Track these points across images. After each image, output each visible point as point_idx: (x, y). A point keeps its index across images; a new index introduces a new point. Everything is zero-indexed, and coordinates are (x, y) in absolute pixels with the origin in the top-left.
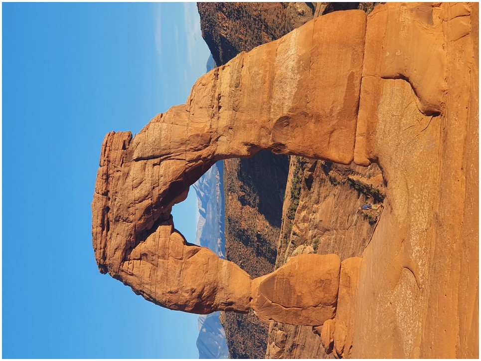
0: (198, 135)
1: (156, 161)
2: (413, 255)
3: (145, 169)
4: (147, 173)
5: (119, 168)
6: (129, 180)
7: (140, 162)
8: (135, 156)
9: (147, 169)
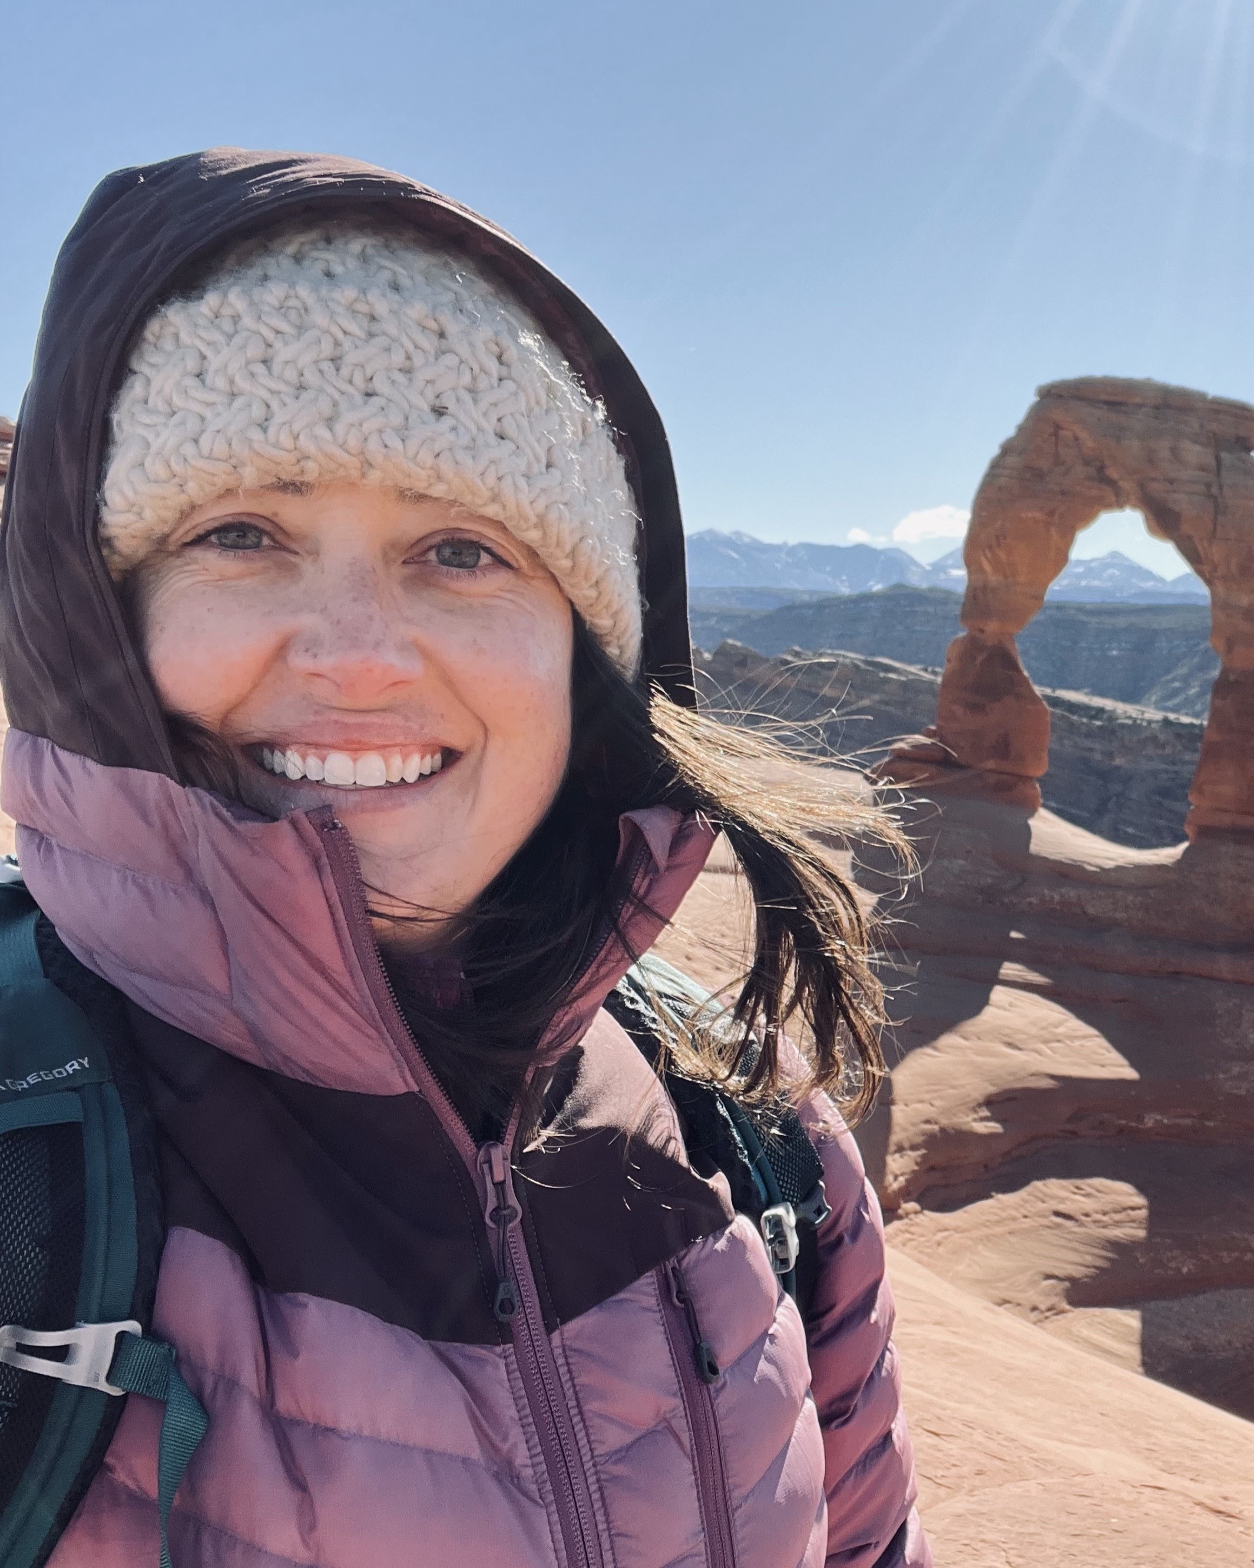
1: (1213, 491)
2: (1046, 891)
3: (1201, 469)
4: (1197, 473)
5: (1209, 428)
6: (1188, 443)
7: (1214, 463)
8: (1224, 455)
9: (1202, 473)
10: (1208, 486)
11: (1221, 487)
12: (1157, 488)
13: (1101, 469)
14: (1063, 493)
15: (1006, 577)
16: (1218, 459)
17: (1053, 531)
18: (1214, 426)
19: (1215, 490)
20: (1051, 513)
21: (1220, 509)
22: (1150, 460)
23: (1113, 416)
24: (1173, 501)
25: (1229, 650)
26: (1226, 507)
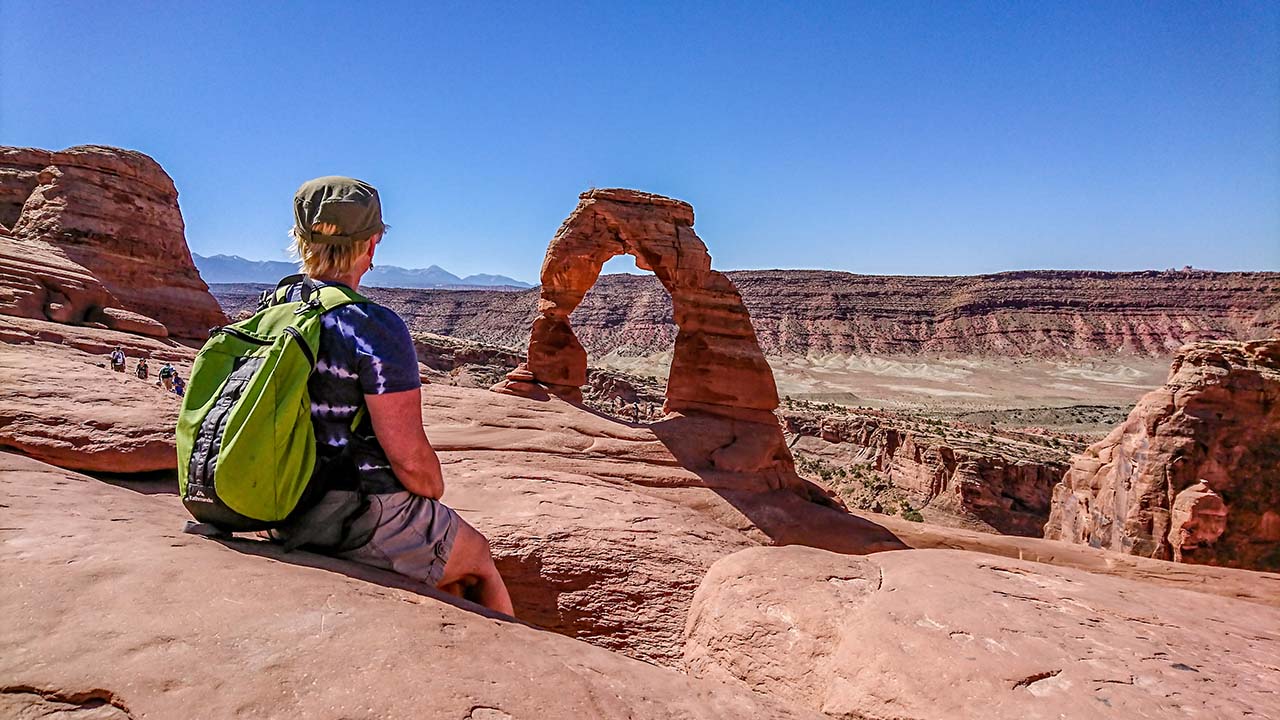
0: (696, 278)
1: (676, 245)
4: (668, 236)
5: (671, 214)
6: (663, 222)
7: (675, 232)
8: (679, 228)
9: (670, 236)
10: (674, 243)
11: (680, 244)
12: (647, 244)
13: (617, 234)
14: (599, 246)
15: (565, 287)
16: (677, 230)
17: (593, 265)
18: (674, 213)
20: (592, 256)
21: (680, 254)
22: (645, 230)
23: (624, 209)
24: (657, 250)
25: (684, 322)
26: (683, 253)
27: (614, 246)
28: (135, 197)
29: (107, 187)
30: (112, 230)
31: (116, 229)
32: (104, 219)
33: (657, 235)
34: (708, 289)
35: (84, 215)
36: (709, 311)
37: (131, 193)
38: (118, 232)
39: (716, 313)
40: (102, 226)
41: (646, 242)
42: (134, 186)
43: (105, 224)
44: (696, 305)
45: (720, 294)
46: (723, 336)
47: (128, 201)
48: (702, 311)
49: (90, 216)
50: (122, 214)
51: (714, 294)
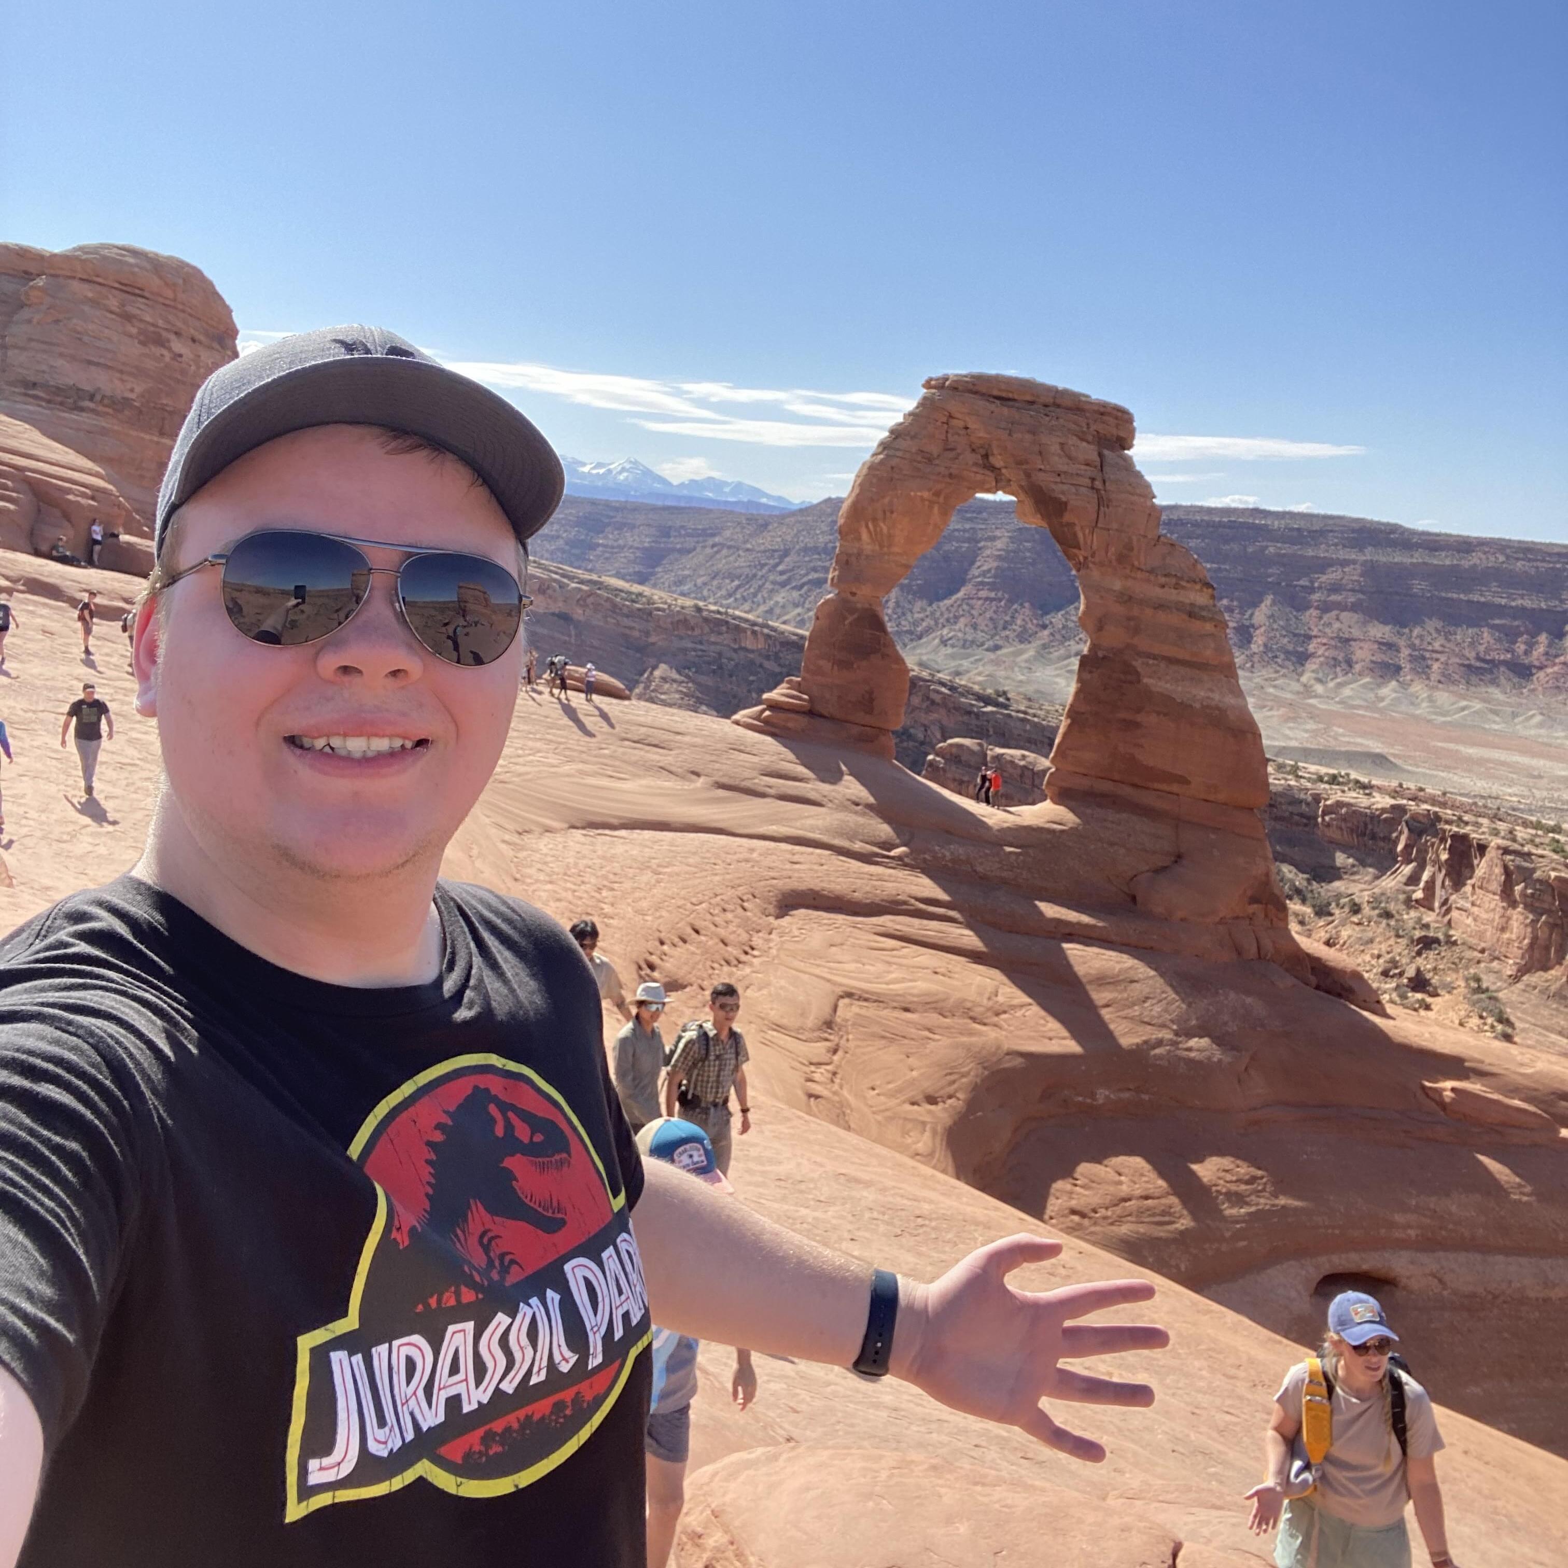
0: (1131, 549)
3: (1087, 465)
4: (1083, 467)
5: (1093, 427)
6: (1076, 440)
7: (1097, 459)
8: (1106, 452)
9: (1088, 468)
10: (1093, 479)
11: (1104, 482)
12: (1043, 479)
13: (986, 456)
14: (951, 476)
15: (881, 546)
16: (1101, 457)
17: (936, 509)
18: (1100, 427)
19: (1098, 484)
20: (937, 494)
21: (1102, 502)
22: (1040, 453)
23: (1005, 411)
24: (1061, 490)
25: (1100, 629)
26: (1109, 500)
27: (979, 477)
28: (172, 337)
29: (128, 317)
30: (132, 390)
31: (138, 389)
32: (121, 372)
33: (1061, 464)
34: (1151, 572)
35: (90, 363)
36: (1149, 612)
37: (166, 329)
38: (142, 396)
39: (1162, 617)
40: (117, 382)
41: (1041, 474)
42: (171, 317)
43: (122, 381)
44: (1127, 598)
45: (1174, 580)
46: (1171, 661)
47: (161, 342)
48: (1136, 612)
49: (97, 364)
50: (149, 364)
51: (1163, 580)
